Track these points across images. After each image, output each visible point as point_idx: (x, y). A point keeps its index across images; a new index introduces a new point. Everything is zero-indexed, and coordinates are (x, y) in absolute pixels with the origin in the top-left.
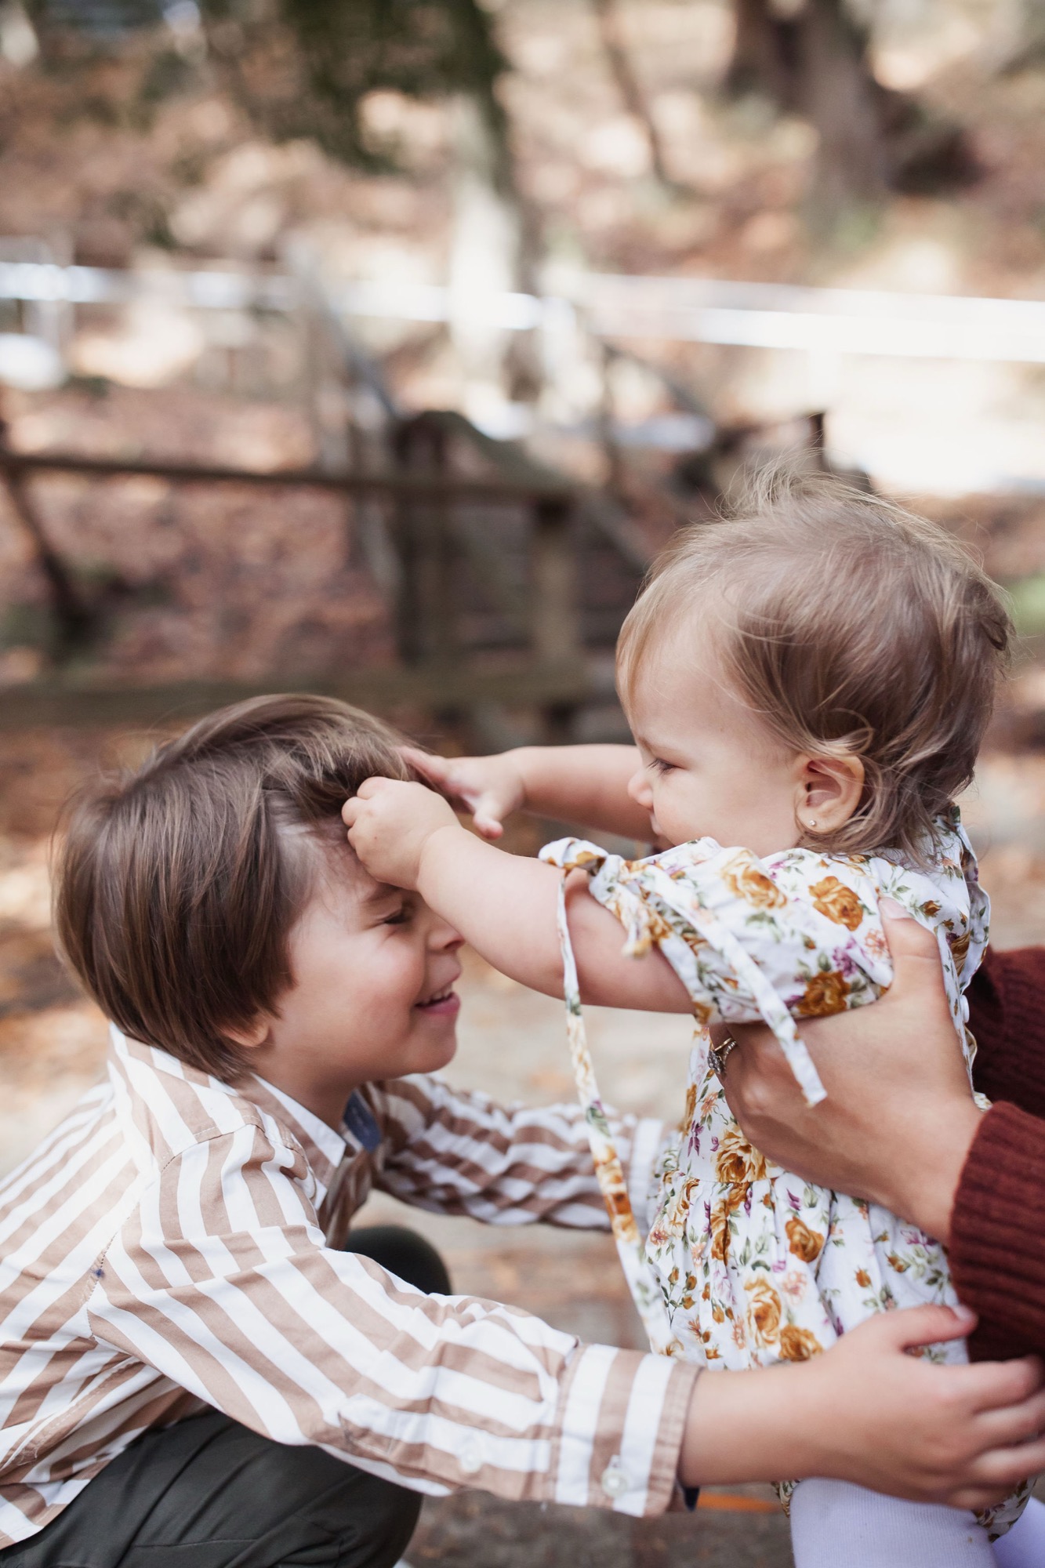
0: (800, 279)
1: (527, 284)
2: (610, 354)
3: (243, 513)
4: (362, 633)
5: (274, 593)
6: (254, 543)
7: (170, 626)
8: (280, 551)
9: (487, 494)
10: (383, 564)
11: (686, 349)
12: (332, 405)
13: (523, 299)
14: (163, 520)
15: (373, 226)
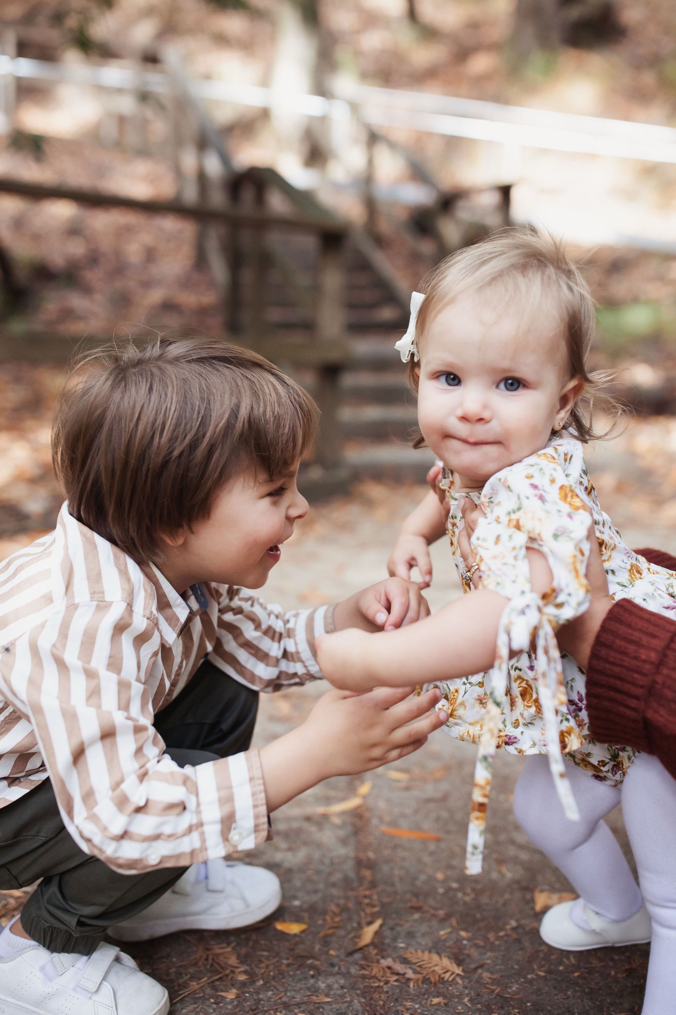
0: (498, 99)
1: (321, 89)
2: (373, 138)
3: (128, 230)
4: (202, 312)
5: (147, 285)
6: (133, 251)
7: (76, 301)
8: (150, 255)
9: (289, 224)
10: (219, 269)
11: (422, 137)
12: (189, 160)
13: (318, 100)
14: (74, 230)
15: (222, 40)
